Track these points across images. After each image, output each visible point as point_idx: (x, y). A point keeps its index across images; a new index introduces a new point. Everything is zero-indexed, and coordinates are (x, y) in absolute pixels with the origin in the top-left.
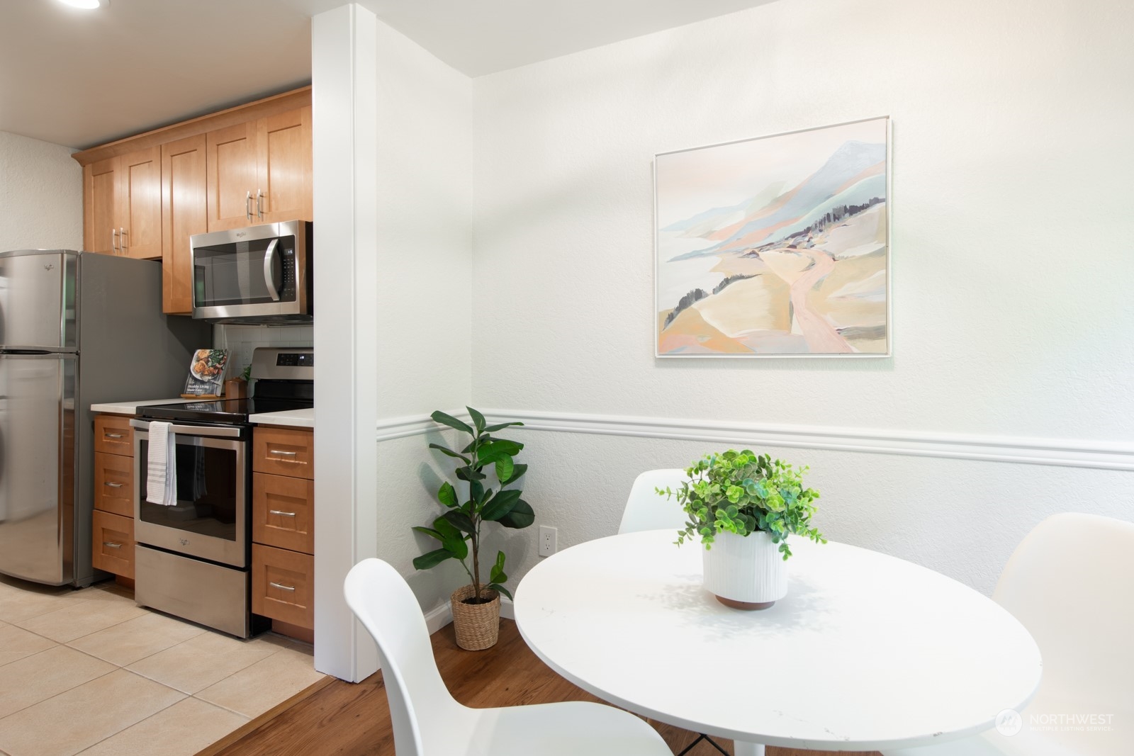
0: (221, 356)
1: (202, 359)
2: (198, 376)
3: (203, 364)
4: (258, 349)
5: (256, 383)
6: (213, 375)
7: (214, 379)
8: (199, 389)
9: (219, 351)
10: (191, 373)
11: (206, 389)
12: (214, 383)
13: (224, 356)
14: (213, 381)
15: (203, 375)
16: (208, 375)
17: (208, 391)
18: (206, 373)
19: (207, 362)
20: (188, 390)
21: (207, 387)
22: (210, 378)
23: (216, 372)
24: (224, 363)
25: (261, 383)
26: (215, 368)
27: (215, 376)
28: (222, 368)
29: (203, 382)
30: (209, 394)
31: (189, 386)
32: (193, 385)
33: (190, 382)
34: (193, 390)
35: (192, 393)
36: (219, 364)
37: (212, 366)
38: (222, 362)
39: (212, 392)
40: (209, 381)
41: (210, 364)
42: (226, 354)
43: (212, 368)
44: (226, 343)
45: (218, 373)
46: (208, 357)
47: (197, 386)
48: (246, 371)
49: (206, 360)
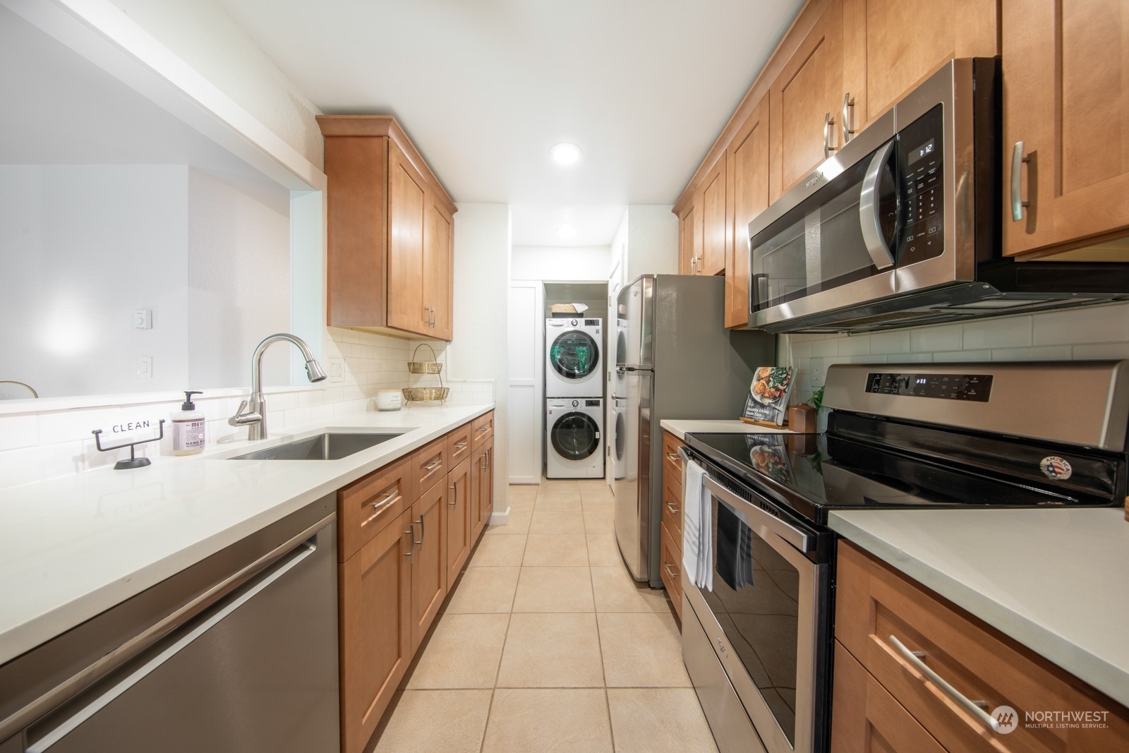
0: (784, 376)
1: (762, 379)
2: (758, 398)
3: (763, 385)
4: (833, 366)
5: (830, 415)
6: (775, 398)
7: (776, 403)
8: (758, 413)
9: (782, 369)
10: (751, 394)
11: (765, 414)
12: (774, 408)
13: (788, 375)
14: (773, 405)
15: (763, 397)
16: (769, 398)
17: (768, 417)
18: (767, 395)
19: (768, 382)
20: (747, 413)
21: (767, 412)
22: (771, 401)
23: (777, 394)
24: (787, 384)
25: (836, 415)
26: (777, 389)
27: (776, 399)
28: (784, 390)
29: (763, 406)
30: (768, 421)
31: (749, 409)
32: (752, 408)
33: (749, 404)
34: (752, 414)
35: (751, 417)
36: (782, 385)
37: (774, 387)
38: (785, 382)
39: (772, 420)
40: (769, 405)
41: (771, 384)
42: (790, 373)
43: (773, 390)
44: (791, 360)
45: (780, 396)
46: (769, 376)
47: (756, 410)
48: (816, 396)
49: (767, 379)
